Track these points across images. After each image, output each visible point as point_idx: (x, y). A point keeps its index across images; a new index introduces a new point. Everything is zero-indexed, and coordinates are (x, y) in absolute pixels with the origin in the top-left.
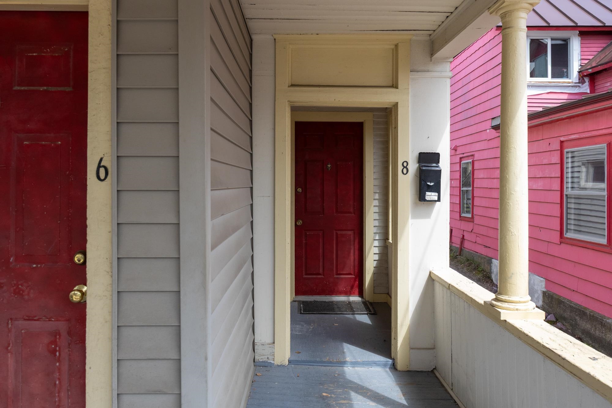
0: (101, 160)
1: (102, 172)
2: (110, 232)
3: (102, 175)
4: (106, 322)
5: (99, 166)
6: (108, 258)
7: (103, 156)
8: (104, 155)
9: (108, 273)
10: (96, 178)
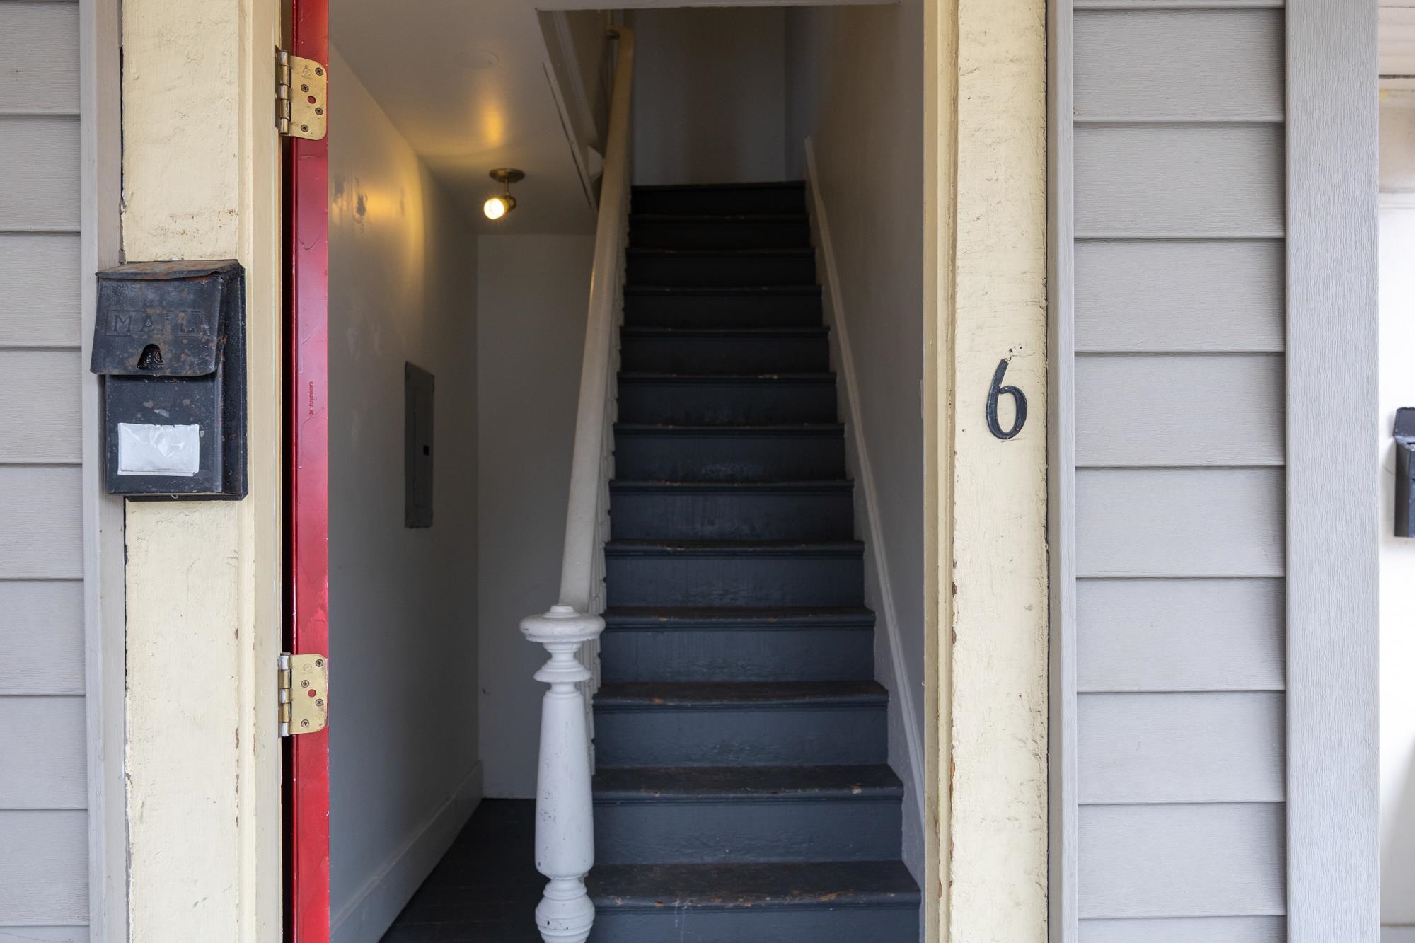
0: (1003, 366)
1: (1006, 406)
2: (1030, 608)
3: (1006, 418)
4: (1017, 904)
5: (996, 390)
6: (1024, 696)
7: (1006, 355)
8: (1011, 351)
9: (1022, 744)
10: (986, 428)
